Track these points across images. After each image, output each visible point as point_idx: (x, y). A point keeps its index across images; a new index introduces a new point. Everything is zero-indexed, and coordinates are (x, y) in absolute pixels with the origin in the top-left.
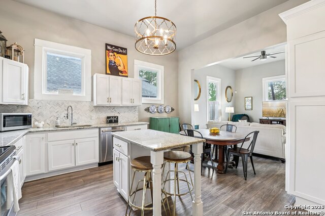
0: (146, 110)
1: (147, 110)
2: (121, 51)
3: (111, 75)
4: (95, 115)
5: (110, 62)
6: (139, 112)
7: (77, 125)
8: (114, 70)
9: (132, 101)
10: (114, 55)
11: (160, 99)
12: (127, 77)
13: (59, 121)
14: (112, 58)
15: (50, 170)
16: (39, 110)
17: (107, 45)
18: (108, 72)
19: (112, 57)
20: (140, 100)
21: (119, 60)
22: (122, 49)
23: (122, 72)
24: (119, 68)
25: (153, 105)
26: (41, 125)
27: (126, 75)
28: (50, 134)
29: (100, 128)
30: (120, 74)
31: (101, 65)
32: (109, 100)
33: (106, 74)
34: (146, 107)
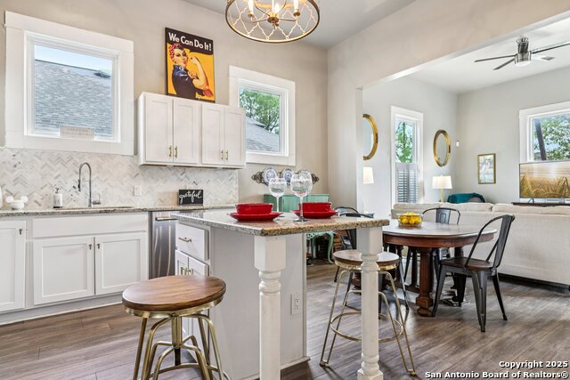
0: (255, 178)
1: (259, 178)
2: (199, 45)
3: (178, 96)
4: (141, 187)
5: (176, 68)
6: (241, 182)
7: (101, 205)
8: (184, 86)
9: (224, 155)
10: (185, 55)
11: (287, 155)
12: (214, 102)
13: (60, 196)
14: (180, 61)
15: (37, 302)
16: (18, 172)
17: (168, 31)
18: (172, 90)
19: (180, 58)
20: (242, 154)
21: (196, 65)
22: (202, 40)
23: (201, 92)
24: (196, 83)
25: (270, 166)
27: (212, 99)
28: (37, 221)
29: (151, 212)
30: (197, 96)
31: (155, 74)
32: (173, 151)
33: (167, 94)
34: (256, 171)
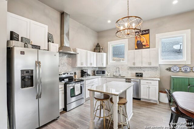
0: (167, 69)
1: (169, 69)
2: (144, 32)
4: (130, 72)
5: (138, 41)
6: (161, 71)
7: (121, 76)
10: (140, 37)
12: (149, 48)
14: (139, 39)
18: (137, 48)
19: (139, 38)
22: (145, 31)
23: (145, 46)
24: (143, 44)
26: (109, 74)
30: (144, 47)
32: (134, 64)
34: (168, 67)
